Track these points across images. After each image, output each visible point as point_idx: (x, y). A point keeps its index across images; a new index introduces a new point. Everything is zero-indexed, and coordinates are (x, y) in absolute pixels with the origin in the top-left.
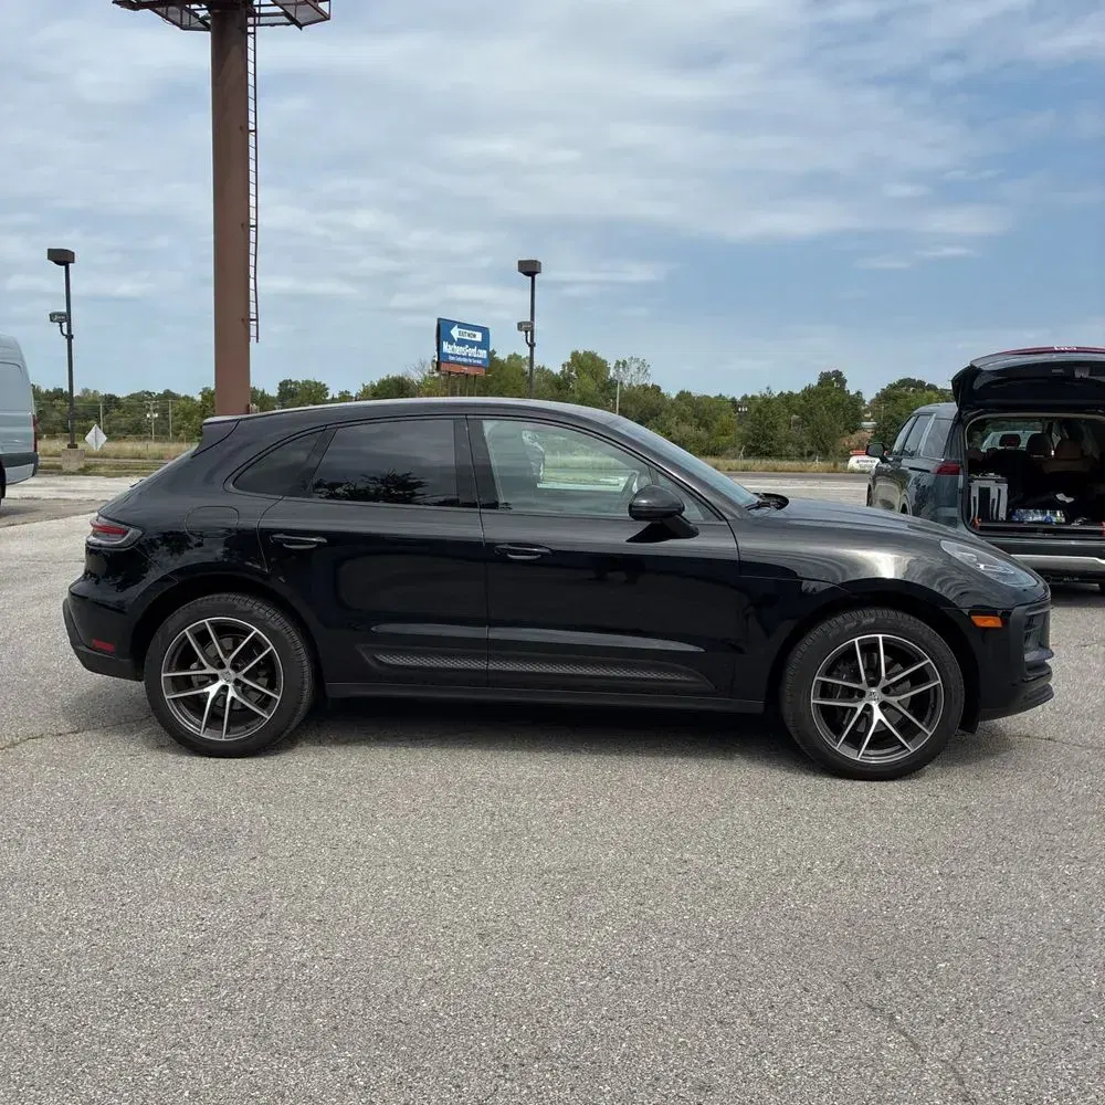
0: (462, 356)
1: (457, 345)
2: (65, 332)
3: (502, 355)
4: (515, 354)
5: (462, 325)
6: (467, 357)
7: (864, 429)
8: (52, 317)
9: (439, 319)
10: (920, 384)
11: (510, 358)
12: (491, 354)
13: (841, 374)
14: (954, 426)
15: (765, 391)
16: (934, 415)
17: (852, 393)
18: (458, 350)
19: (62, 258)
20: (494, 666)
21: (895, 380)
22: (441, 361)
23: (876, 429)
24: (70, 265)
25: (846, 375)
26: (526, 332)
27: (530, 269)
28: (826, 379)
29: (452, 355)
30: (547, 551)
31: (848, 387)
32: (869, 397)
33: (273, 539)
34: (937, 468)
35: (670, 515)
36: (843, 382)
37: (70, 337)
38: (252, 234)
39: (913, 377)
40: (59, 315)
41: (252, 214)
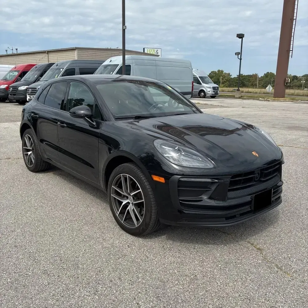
2: (239, 58)
8: (236, 54)
19: (241, 36)
24: (243, 38)
37: (241, 59)
40: (238, 53)
41: (295, 15)
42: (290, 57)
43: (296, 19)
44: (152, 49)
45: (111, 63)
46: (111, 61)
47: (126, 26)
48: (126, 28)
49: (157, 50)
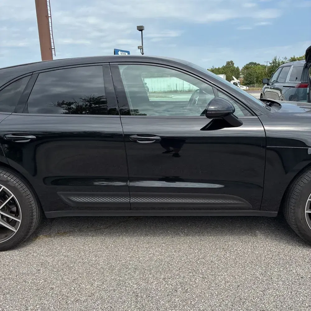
5: (121, 51)
7: (241, 78)
9: (115, 49)
10: (255, 64)
13: (232, 62)
14: (304, 69)
15: (212, 67)
16: (292, 66)
17: (236, 67)
20: (133, 200)
21: (248, 63)
23: (244, 77)
25: (234, 62)
26: (141, 49)
27: (141, 29)
28: (228, 63)
30: (158, 138)
31: (235, 65)
32: (240, 68)
33: (6, 137)
34: (298, 86)
35: (228, 114)
36: (233, 64)
38: (50, 19)
39: (253, 62)
42: (54, 55)
43: (51, 17)
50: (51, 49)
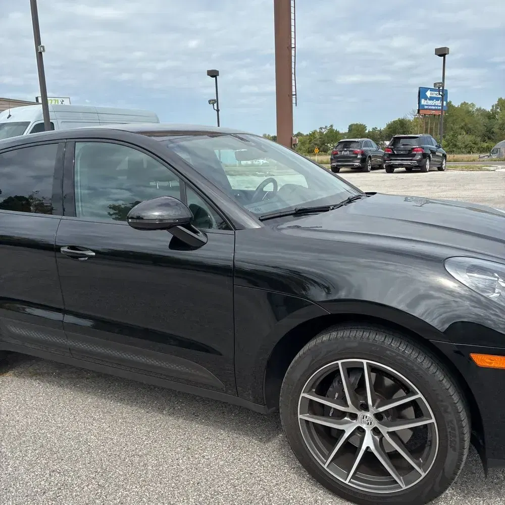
0: (432, 106)
1: (429, 100)
2: (216, 108)
3: (456, 104)
4: (464, 102)
5: (432, 90)
6: (435, 106)
8: (210, 102)
9: (420, 88)
11: (462, 104)
12: (449, 104)
18: (430, 102)
19: (213, 74)
20: (71, 343)
22: (421, 108)
24: (217, 77)
27: (442, 53)
29: (426, 105)
30: (92, 254)
37: (218, 111)
38: (293, 52)
40: (212, 100)
41: (293, 41)
42: (294, 105)
43: (295, 48)
44: (53, 99)
45: (10, 121)
46: (10, 116)
47: (43, 47)
48: (44, 50)
49: (63, 101)
50: (291, 95)
